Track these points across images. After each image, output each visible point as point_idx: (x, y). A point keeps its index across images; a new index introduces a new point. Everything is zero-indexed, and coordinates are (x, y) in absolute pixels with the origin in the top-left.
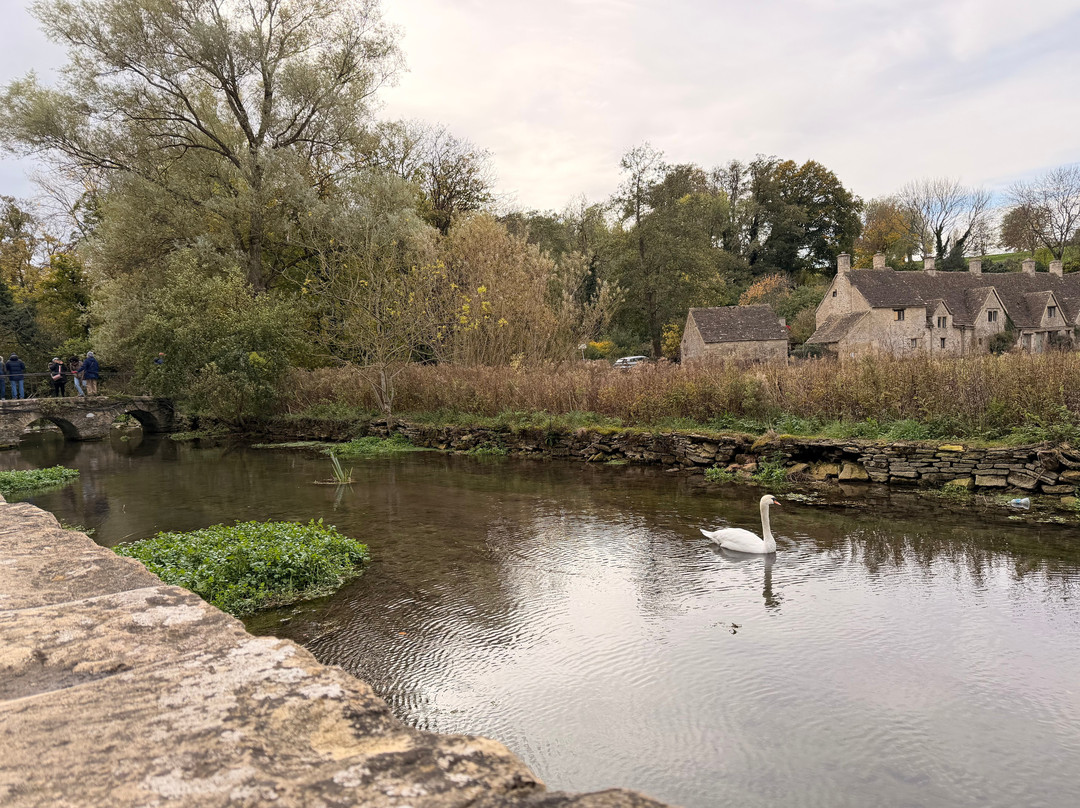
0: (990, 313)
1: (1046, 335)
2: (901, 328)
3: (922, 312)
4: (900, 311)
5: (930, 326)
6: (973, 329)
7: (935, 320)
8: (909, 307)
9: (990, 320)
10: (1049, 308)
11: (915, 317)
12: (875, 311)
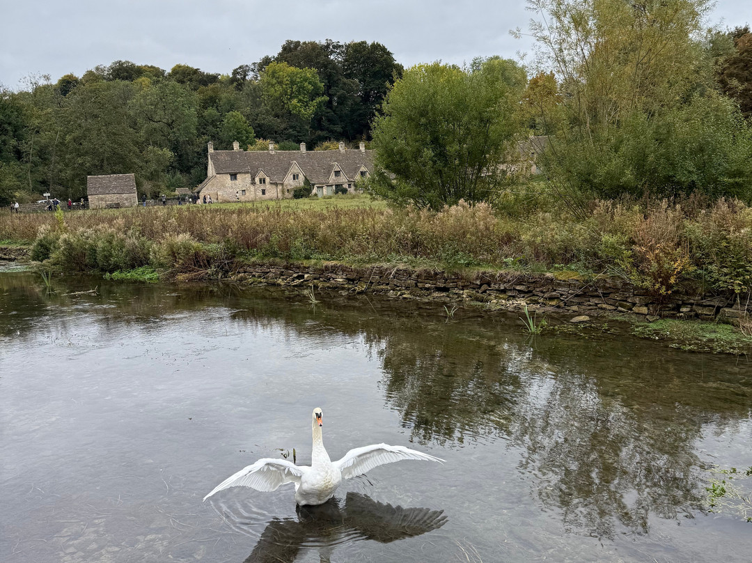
0: (294, 176)
1: (334, 187)
2: (235, 185)
3: (248, 177)
4: (234, 176)
5: (253, 183)
6: (282, 184)
7: (257, 180)
8: (240, 173)
9: (294, 179)
10: (335, 172)
11: (244, 180)
12: (218, 176)
